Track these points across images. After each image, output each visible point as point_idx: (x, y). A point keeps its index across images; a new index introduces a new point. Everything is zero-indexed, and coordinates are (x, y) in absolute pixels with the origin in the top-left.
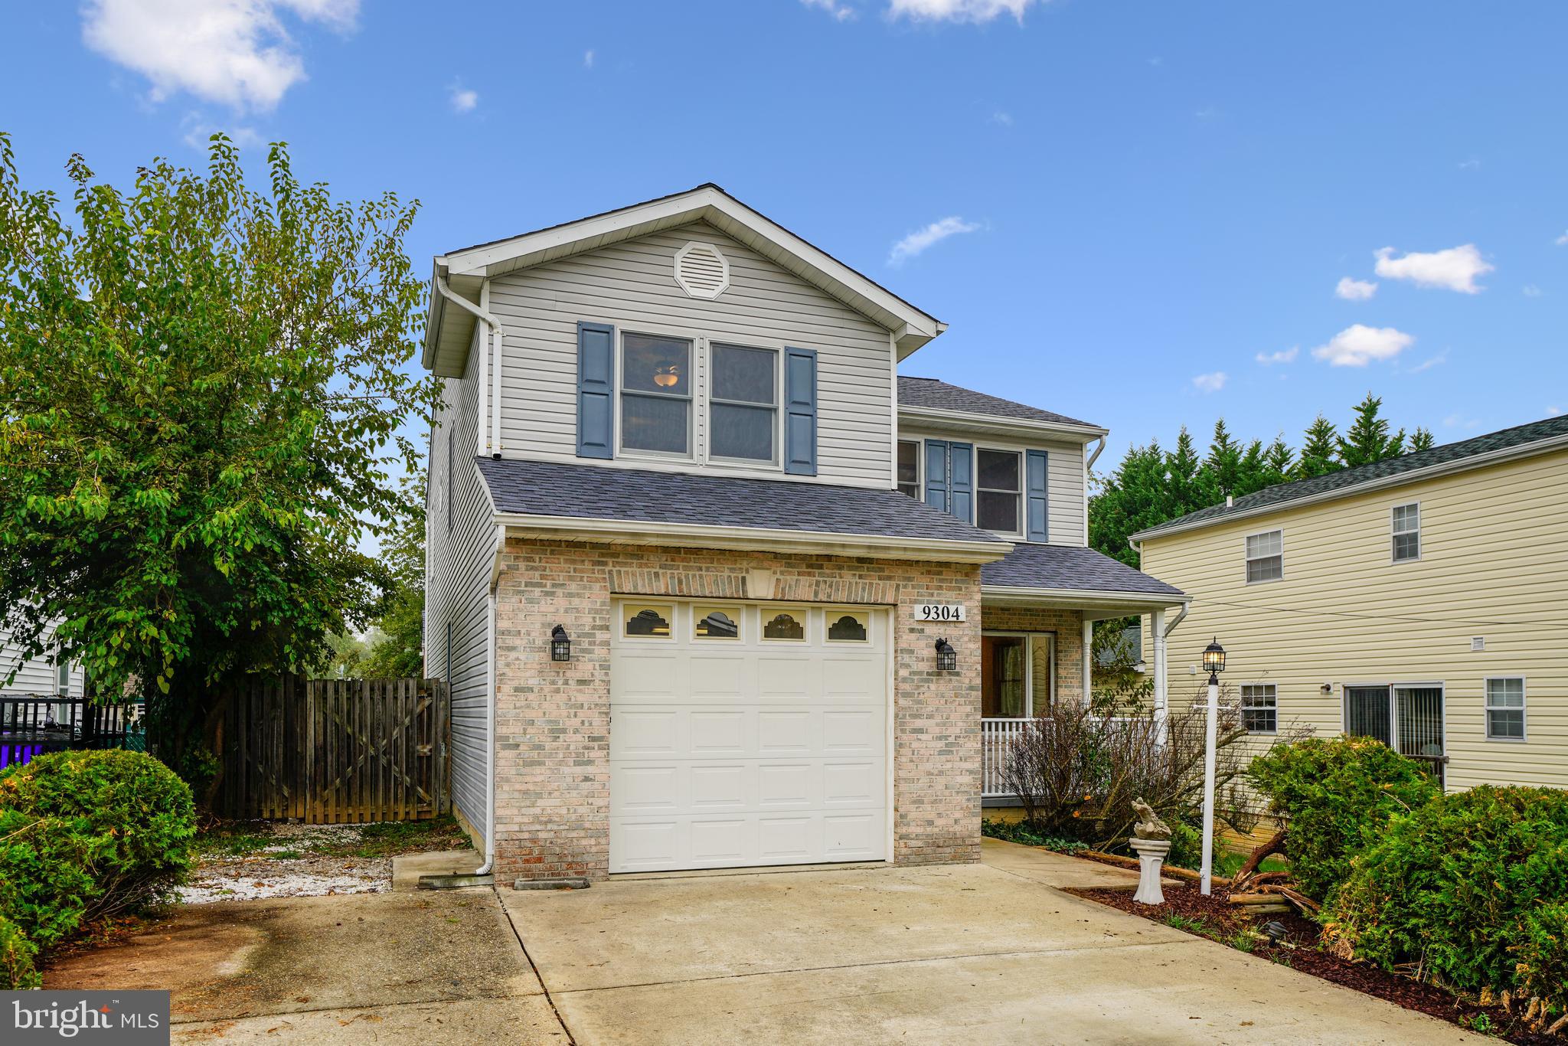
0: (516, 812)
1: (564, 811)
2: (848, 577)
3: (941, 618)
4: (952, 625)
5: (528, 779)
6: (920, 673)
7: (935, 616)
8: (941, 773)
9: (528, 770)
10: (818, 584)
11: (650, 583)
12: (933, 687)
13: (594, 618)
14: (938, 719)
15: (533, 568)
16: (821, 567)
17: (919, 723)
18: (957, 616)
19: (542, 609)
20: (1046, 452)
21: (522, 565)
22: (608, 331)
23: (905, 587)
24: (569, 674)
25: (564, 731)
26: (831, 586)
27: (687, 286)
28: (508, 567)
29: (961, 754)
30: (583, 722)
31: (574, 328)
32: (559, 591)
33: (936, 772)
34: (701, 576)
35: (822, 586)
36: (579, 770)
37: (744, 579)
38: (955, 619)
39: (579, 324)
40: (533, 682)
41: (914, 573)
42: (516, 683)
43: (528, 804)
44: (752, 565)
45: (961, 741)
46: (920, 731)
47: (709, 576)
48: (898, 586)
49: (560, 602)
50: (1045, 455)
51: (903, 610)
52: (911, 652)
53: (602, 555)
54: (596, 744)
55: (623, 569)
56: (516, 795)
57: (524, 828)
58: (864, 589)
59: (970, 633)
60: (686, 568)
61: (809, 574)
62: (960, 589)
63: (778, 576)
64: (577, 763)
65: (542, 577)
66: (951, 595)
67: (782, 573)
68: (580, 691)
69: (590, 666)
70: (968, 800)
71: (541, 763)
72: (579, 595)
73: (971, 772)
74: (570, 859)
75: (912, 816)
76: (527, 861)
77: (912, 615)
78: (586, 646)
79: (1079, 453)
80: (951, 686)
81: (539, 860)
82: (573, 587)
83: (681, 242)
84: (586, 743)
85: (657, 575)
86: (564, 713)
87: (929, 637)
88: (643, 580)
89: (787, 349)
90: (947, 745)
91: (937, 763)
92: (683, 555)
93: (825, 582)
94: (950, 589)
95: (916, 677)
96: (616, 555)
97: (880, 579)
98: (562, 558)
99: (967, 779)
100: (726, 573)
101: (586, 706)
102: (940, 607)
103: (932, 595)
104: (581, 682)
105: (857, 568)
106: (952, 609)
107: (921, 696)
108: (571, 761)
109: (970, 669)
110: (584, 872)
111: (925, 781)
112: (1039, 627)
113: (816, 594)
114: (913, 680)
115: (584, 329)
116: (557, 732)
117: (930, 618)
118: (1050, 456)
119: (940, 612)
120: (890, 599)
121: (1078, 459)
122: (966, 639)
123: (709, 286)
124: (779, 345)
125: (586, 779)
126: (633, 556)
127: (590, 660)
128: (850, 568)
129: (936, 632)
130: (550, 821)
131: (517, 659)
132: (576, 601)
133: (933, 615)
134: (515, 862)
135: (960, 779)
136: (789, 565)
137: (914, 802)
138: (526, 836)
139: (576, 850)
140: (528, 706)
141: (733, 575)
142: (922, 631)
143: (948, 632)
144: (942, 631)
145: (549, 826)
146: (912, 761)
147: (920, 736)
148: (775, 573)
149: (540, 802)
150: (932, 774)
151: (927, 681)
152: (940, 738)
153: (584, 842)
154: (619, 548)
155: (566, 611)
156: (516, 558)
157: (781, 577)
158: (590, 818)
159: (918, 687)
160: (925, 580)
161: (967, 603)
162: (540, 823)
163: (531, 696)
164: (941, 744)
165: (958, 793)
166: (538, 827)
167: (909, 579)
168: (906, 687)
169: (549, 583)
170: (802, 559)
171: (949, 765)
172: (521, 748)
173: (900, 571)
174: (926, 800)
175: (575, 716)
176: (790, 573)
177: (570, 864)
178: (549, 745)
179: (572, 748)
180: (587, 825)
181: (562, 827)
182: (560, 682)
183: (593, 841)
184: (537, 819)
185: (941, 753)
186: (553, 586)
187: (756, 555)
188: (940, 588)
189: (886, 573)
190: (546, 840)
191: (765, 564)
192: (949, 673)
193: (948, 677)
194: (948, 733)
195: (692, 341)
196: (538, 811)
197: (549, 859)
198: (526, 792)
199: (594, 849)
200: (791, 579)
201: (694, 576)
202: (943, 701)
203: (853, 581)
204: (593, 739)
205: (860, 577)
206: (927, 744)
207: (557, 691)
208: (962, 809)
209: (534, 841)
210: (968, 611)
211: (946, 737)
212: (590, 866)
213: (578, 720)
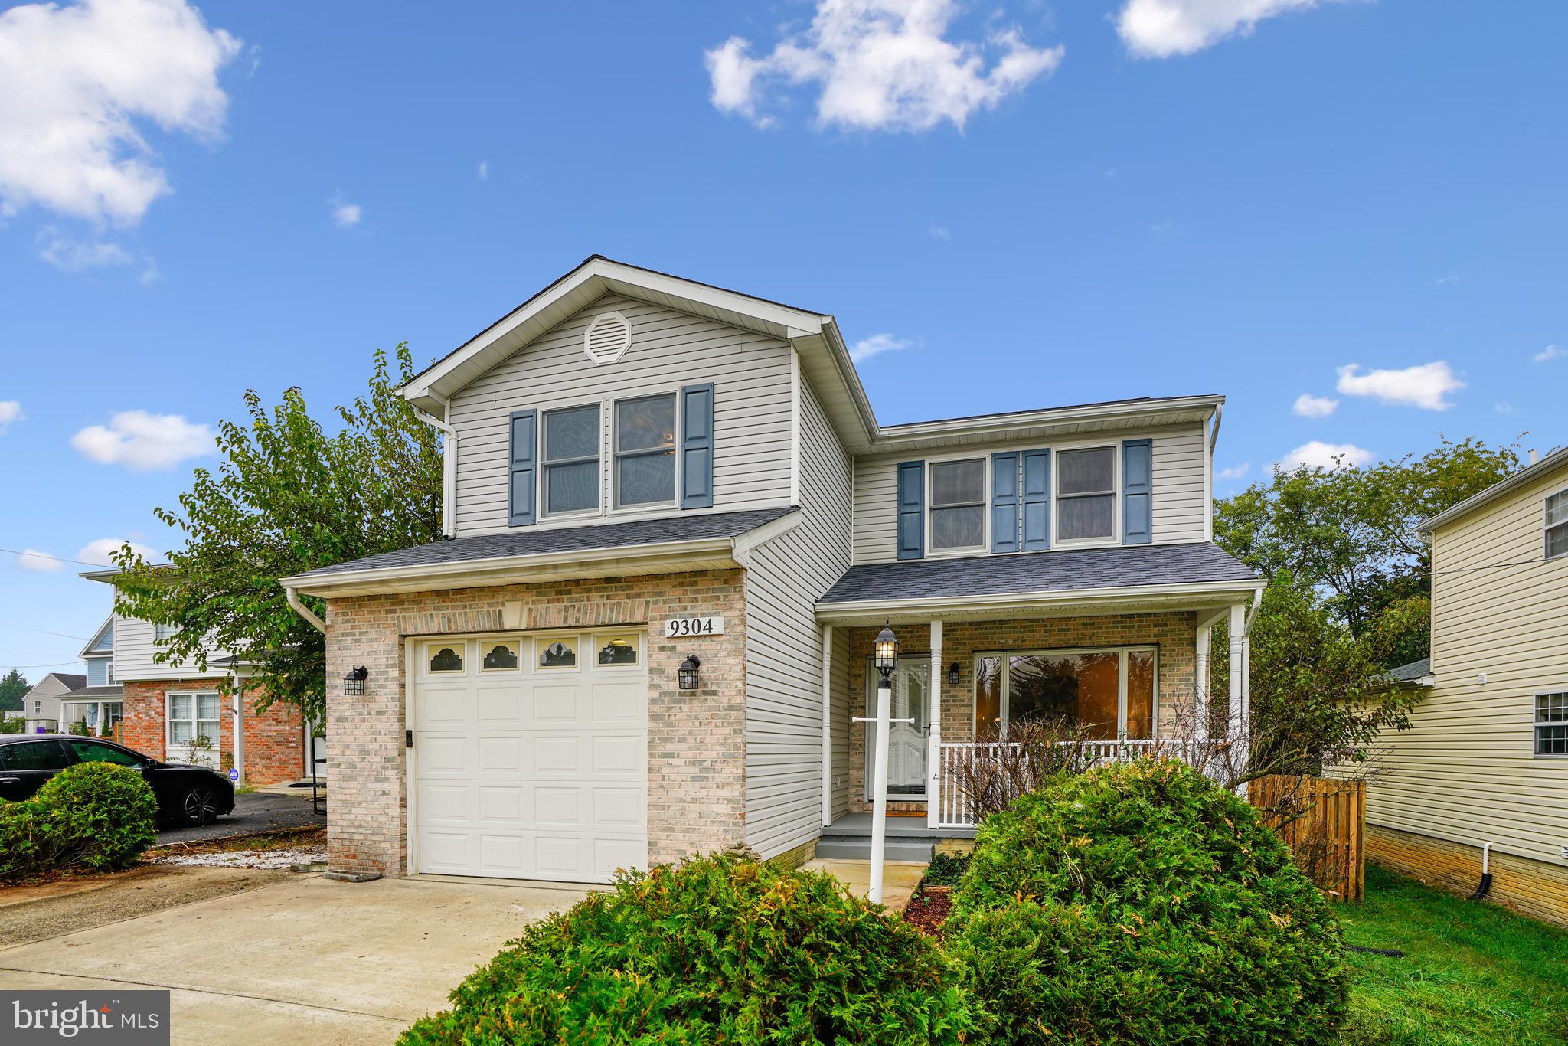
0: (339, 817)
1: (369, 818)
2: (596, 599)
3: (691, 633)
4: (708, 639)
5: (346, 791)
6: (671, 694)
7: (684, 631)
8: (694, 800)
9: (345, 784)
10: (566, 609)
11: (427, 624)
12: (686, 708)
13: (387, 658)
14: (691, 743)
15: (348, 621)
16: (569, 592)
17: (669, 747)
18: (710, 629)
19: (353, 654)
20: (1150, 441)
21: (340, 619)
22: (530, 415)
23: (655, 603)
24: (371, 706)
25: (368, 753)
26: (579, 610)
27: (594, 357)
28: (332, 621)
29: (717, 780)
30: (381, 746)
31: (507, 420)
32: (364, 638)
33: (688, 799)
34: (465, 613)
35: (571, 610)
36: (379, 785)
37: (500, 612)
38: (707, 632)
39: (511, 414)
40: (348, 713)
41: (666, 587)
42: (337, 715)
43: (346, 811)
44: (507, 598)
45: (718, 766)
46: (672, 755)
47: (471, 612)
48: (648, 603)
49: (365, 647)
50: (1148, 443)
51: (653, 628)
52: (662, 671)
53: (393, 604)
54: (389, 764)
55: (407, 614)
56: (339, 803)
57: (345, 830)
58: (612, 610)
59: (729, 646)
60: (454, 608)
61: (558, 601)
62: (718, 599)
63: (530, 606)
64: (378, 780)
65: (353, 628)
66: (707, 606)
67: (533, 602)
68: (378, 720)
69: (385, 699)
70: (726, 831)
71: (355, 779)
72: (376, 640)
73: (729, 801)
74: (374, 858)
75: (662, 843)
76: (347, 857)
77: (662, 633)
78: (382, 682)
79: (1199, 432)
80: (706, 706)
81: (355, 857)
82: (373, 633)
83: (591, 318)
84: (383, 764)
85: (431, 616)
86: (368, 739)
87: (682, 654)
88: (422, 622)
89: (684, 388)
90: (701, 771)
91: (691, 789)
92: (451, 596)
93: (574, 607)
94: (705, 600)
95: (666, 699)
96: (402, 603)
97: (629, 597)
98: (365, 609)
99: (725, 808)
100: (486, 608)
101: (382, 733)
102: (690, 621)
103: (685, 608)
104: (379, 713)
105: (604, 589)
106: (704, 621)
107: (673, 718)
108: (373, 777)
109: (729, 686)
110: (383, 870)
111: (676, 808)
112: (1133, 641)
113: (565, 619)
114: (663, 701)
115: (514, 418)
116: (364, 754)
117: (678, 634)
118: (1155, 444)
119: (690, 626)
120: (638, 618)
121: (1197, 439)
122: (724, 653)
123: (612, 351)
124: (677, 388)
125: (384, 793)
126: (414, 602)
127: (385, 694)
128: (598, 590)
129: (687, 648)
130: (360, 826)
131: (338, 695)
132: (375, 645)
133: (682, 630)
134: (339, 857)
135: (716, 808)
136: (540, 594)
137: (665, 830)
138: (345, 836)
139: (379, 852)
140: (345, 733)
141: (491, 609)
142: (674, 648)
143: (702, 648)
144: (695, 647)
145: (360, 830)
146: (662, 787)
147: (671, 761)
148: (527, 603)
149: (354, 811)
150: (684, 801)
151: (679, 702)
152: (693, 763)
153: (383, 845)
154: (404, 597)
155: (368, 655)
156: (337, 614)
157: (533, 607)
158: (387, 826)
159: (669, 709)
160: (678, 593)
161: (727, 614)
162: (355, 827)
163: (347, 725)
164: (694, 770)
165: (713, 822)
166: (353, 830)
167: (660, 594)
168: (658, 709)
169: (357, 632)
170: (552, 587)
171: (704, 793)
172: (343, 766)
173: (650, 587)
174: (677, 828)
175: (376, 741)
176: (540, 602)
177: (374, 862)
178: (359, 765)
179: (374, 767)
180: (385, 831)
181: (369, 832)
182: (366, 713)
183: (389, 845)
184: (352, 824)
185: (694, 779)
186: (361, 633)
187: (510, 588)
188: (695, 599)
189: (636, 591)
190: (358, 840)
191: (519, 596)
192: (705, 692)
193: (703, 697)
194: (702, 758)
195: (598, 405)
196: (352, 817)
197: (361, 856)
198: (345, 802)
199: (390, 852)
200: (542, 607)
201: (460, 614)
202: (697, 723)
203: (601, 602)
204: (388, 760)
205: (608, 597)
206: (680, 769)
207: (363, 721)
208: (718, 840)
209: (351, 840)
210: (727, 623)
211: (701, 762)
212: (388, 864)
213: (378, 744)
